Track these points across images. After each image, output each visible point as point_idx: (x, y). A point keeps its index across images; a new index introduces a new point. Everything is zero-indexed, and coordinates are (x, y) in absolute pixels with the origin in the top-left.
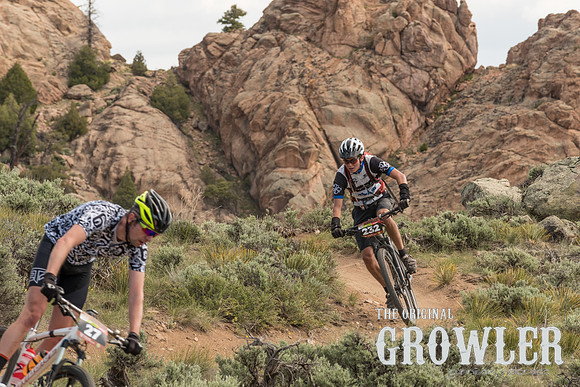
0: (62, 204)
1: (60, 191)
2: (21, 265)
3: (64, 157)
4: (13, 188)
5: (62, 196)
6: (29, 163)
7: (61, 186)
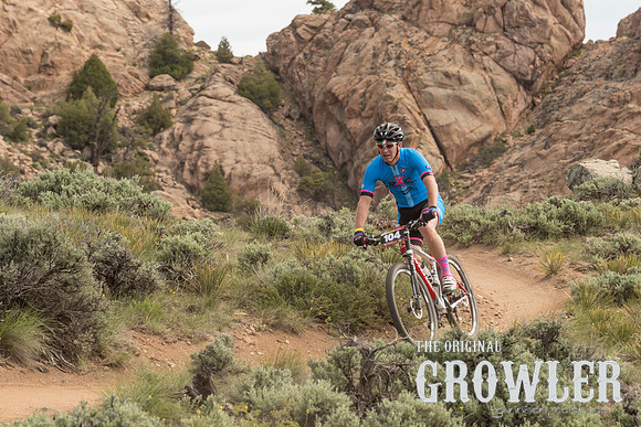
0: (141, 203)
1: (139, 189)
2: (98, 269)
3: (148, 152)
4: (89, 187)
5: (141, 195)
6: (111, 160)
7: (140, 184)
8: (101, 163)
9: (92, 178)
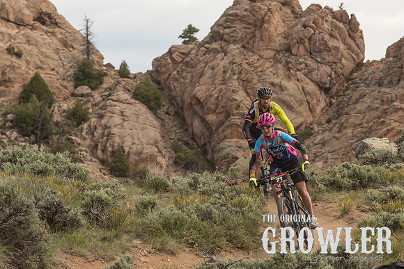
0: (70, 169)
1: (68, 160)
2: (41, 213)
3: (74, 138)
4: (35, 159)
5: (70, 164)
6: (49, 143)
7: (69, 157)
8: (42, 146)
9: (37, 153)
